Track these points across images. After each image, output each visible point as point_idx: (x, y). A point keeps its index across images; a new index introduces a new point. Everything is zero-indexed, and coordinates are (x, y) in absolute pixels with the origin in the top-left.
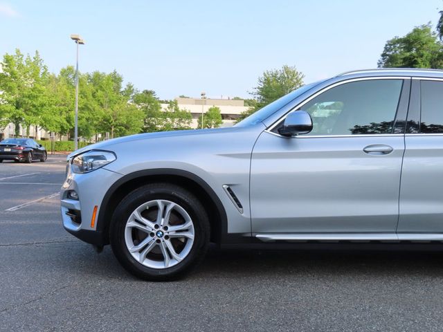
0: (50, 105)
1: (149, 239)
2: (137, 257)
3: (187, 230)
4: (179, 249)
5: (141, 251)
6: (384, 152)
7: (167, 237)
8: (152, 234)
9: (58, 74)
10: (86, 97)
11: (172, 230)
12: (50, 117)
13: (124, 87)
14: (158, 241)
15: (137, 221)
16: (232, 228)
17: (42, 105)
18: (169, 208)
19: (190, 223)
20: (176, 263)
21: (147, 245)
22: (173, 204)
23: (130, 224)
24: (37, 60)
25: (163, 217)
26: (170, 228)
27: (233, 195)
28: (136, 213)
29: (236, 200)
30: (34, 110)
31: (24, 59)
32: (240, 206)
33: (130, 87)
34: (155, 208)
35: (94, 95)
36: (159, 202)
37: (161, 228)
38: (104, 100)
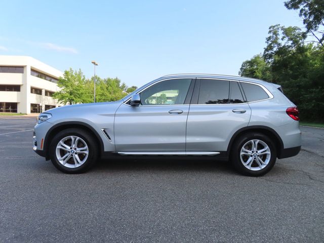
0: (86, 93)
1: (68, 154)
2: (62, 162)
3: (86, 150)
4: (82, 159)
5: (64, 160)
6: (179, 113)
7: (76, 153)
8: (69, 152)
9: (90, 79)
10: (103, 89)
11: (78, 150)
12: (86, 99)
13: (121, 84)
14: (72, 155)
15: (62, 146)
16: (106, 149)
17: (82, 94)
18: (77, 140)
19: (86, 147)
20: (80, 165)
21: (67, 157)
22: (78, 138)
23: (59, 147)
24: (80, 73)
25: (74, 143)
26: (77, 149)
27: (106, 133)
28: (61, 142)
29: (108, 136)
30: (78, 95)
31: (74, 72)
32: (110, 139)
33: (124, 84)
34: (70, 140)
35: (107, 88)
36: (72, 137)
37: (73, 149)
38: (111, 91)
